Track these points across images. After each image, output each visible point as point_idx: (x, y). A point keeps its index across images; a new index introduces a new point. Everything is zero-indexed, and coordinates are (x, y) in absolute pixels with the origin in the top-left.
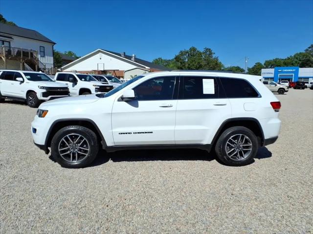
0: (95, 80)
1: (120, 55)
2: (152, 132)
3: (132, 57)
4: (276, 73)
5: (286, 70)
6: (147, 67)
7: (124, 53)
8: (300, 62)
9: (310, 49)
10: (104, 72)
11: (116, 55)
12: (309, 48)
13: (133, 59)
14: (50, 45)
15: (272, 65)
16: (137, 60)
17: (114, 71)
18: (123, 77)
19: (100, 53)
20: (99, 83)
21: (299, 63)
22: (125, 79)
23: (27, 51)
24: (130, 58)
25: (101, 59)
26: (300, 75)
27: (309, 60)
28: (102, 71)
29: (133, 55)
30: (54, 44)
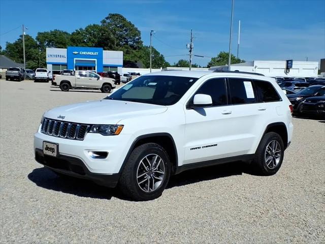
4: (70, 56)
5: (84, 53)
8: (96, 40)
9: (108, 21)
12: (107, 18)
15: (50, 41)
21: (93, 42)
26: (105, 62)
27: (108, 39)
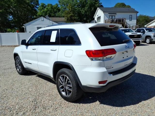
2: (31, 64)
23: (120, 19)
30: (138, 12)
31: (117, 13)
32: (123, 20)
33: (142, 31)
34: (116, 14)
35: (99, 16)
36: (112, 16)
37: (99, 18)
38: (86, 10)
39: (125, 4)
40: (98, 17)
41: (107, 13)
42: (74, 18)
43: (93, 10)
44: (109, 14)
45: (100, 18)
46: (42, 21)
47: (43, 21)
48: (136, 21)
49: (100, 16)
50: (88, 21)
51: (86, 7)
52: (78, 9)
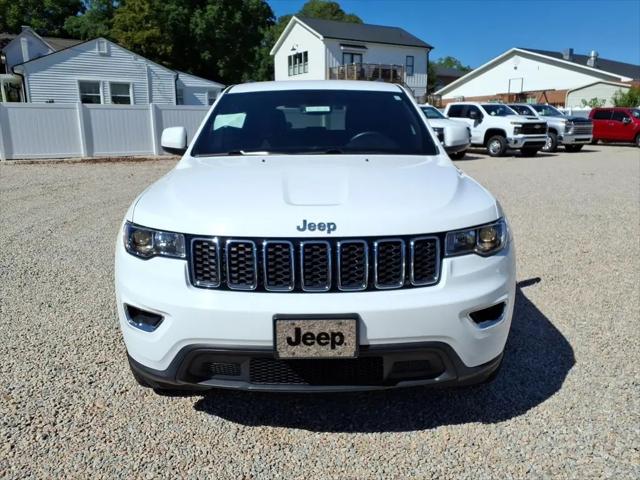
0: (513, 114)
1: (560, 56)
3: (589, 58)
6: (624, 79)
7: (571, 50)
10: (523, 96)
11: (552, 56)
13: (591, 62)
14: (423, 52)
16: (600, 63)
17: (544, 92)
18: (563, 105)
19: (516, 57)
20: (523, 119)
22: (568, 109)
23: (387, 68)
24: (583, 59)
25: (516, 68)
28: (517, 95)
29: (593, 54)
30: (431, 48)
31: (367, 45)
32: (395, 72)
33: (472, 113)
34: (364, 47)
35: (300, 50)
36: (352, 55)
37: (299, 59)
38: (212, 21)
39: (341, 8)
40: (294, 53)
41: (336, 43)
42: (165, 49)
43: (237, 21)
44: (342, 45)
45: (306, 60)
46: (103, 55)
47: (108, 55)
48: (425, 77)
49: (306, 53)
50: (221, 66)
51: (209, 7)
52: (176, 10)
